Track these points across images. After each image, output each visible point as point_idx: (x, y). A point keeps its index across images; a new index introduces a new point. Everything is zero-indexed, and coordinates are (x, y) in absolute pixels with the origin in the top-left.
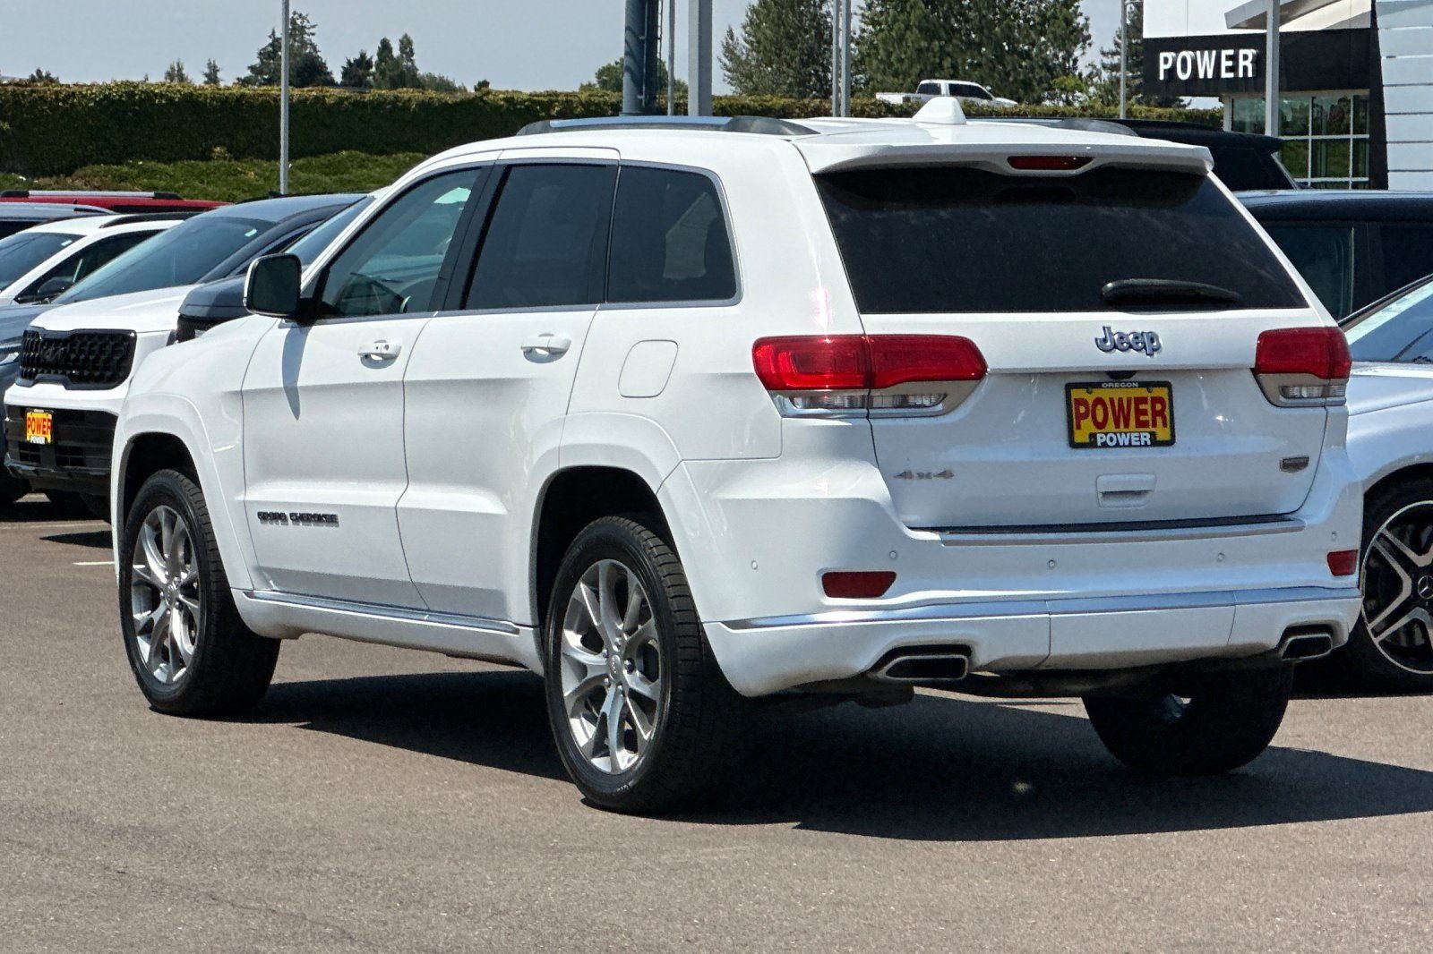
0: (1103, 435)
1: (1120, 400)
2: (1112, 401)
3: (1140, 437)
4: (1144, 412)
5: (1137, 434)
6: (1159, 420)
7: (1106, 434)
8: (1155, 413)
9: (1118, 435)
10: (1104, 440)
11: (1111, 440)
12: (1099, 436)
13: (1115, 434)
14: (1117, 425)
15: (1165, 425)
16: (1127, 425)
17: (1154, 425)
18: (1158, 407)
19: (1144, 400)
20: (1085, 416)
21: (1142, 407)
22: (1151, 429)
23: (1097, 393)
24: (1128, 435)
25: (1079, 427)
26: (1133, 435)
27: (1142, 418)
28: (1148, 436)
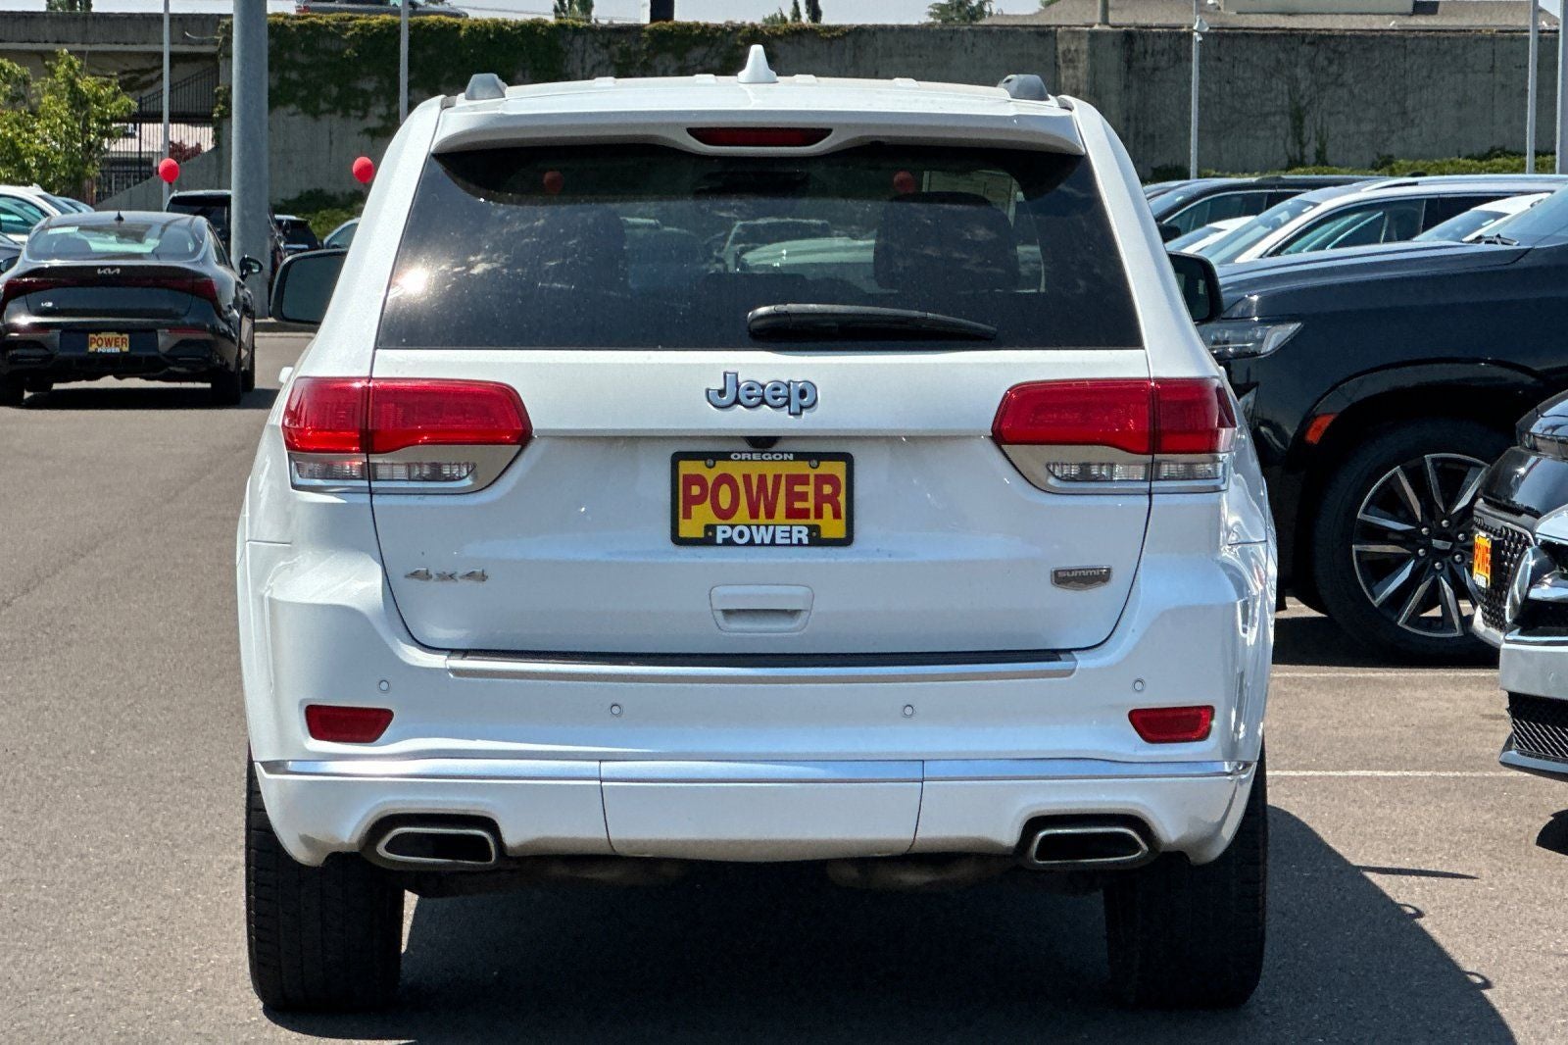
0: (728, 529)
1: (762, 478)
2: (747, 478)
3: (790, 532)
4: (803, 497)
5: (788, 528)
6: (827, 508)
7: (733, 527)
8: (820, 500)
9: (754, 528)
10: (727, 536)
11: (741, 535)
12: (719, 529)
13: (749, 526)
14: (754, 514)
15: (837, 515)
16: (770, 514)
17: (819, 514)
18: (827, 489)
19: (803, 480)
20: (699, 500)
21: (798, 488)
22: (812, 521)
23: (722, 467)
24: (771, 529)
25: (688, 515)
26: (779, 529)
27: (798, 505)
28: (805, 530)
